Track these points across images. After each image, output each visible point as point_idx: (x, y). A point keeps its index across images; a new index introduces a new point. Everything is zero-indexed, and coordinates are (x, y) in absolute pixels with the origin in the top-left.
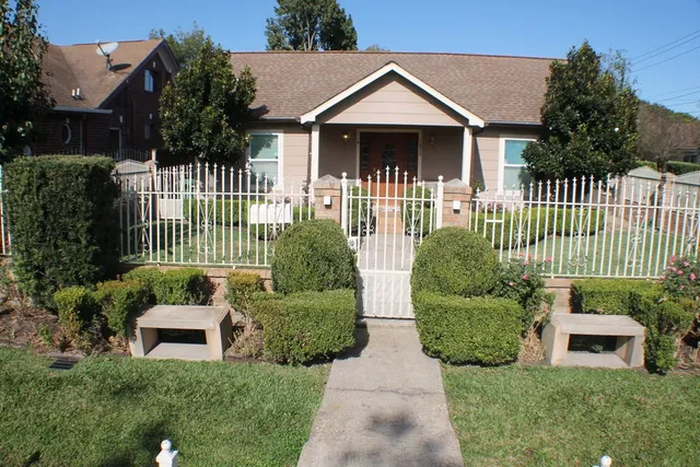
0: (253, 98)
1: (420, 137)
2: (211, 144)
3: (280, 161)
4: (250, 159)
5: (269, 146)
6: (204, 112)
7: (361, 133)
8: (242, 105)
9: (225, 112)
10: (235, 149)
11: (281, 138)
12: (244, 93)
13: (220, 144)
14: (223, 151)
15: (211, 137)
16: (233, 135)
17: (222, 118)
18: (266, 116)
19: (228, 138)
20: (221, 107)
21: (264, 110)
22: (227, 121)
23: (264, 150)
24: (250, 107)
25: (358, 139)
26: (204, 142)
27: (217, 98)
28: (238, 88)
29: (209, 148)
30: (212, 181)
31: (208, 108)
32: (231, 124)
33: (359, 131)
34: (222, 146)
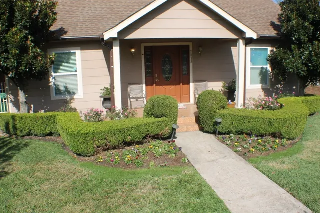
0: (55, 20)
1: (191, 49)
2: (20, 64)
3: (79, 73)
4: (54, 74)
5: (68, 61)
6: (10, 33)
7: (146, 48)
8: (46, 26)
9: (30, 34)
10: (42, 67)
11: (79, 55)
12: (46, 15)
13: (29, 63)
14: (31, 69)
15: (19, 58)
16: (39, 55)
17: (28, 39)
18: (65, 37)
19: (35, 57)
20: (25, 28)
21: (62, 31)
22: (32, 41)
23: (64, 66)
24: (52, 29)
25: (143, 52)
26: (13, 62)
27: (22, 19)
28: (40, 12)
29: (17, 68)
30: (22, 97)
31: (14, 30)
32: (37, 43)
33: (143, 45)
34: (30, 65)
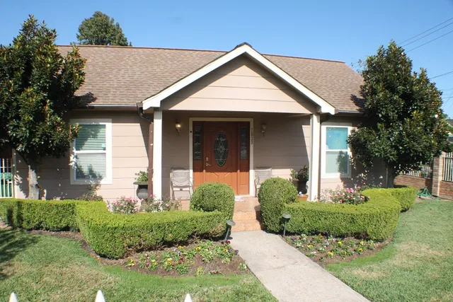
0: (81, 82)
1: (252, 126)
2: (32, 134)
3: (109, 152)
4: (75, 151)
5: (95, 136)
6: (23, 94)
7: (194, 123)
8: (70, 89)
9: (48, 97)
10: (62, 140)
11: (110, 130)
12: (72, 75)
13: (44, 134)
14: (47, 142)
15: (32, 127)
16: (59, 124)
17: (45, 104)
18: (93, 104)
19: (53, 127)
20: (43, 89)
21: (90, 97)
22: (50, 107)
23: (90, 141)
24: (78, 93)
25: (191, 128)
26: (24, 131)
27: (40, 79)
28: (64, 71)
29: (29, 140)
30: (32, 178)
31: (29, 90)
32: (57, 110)
33: (191, 120)
34: (46, 136)
